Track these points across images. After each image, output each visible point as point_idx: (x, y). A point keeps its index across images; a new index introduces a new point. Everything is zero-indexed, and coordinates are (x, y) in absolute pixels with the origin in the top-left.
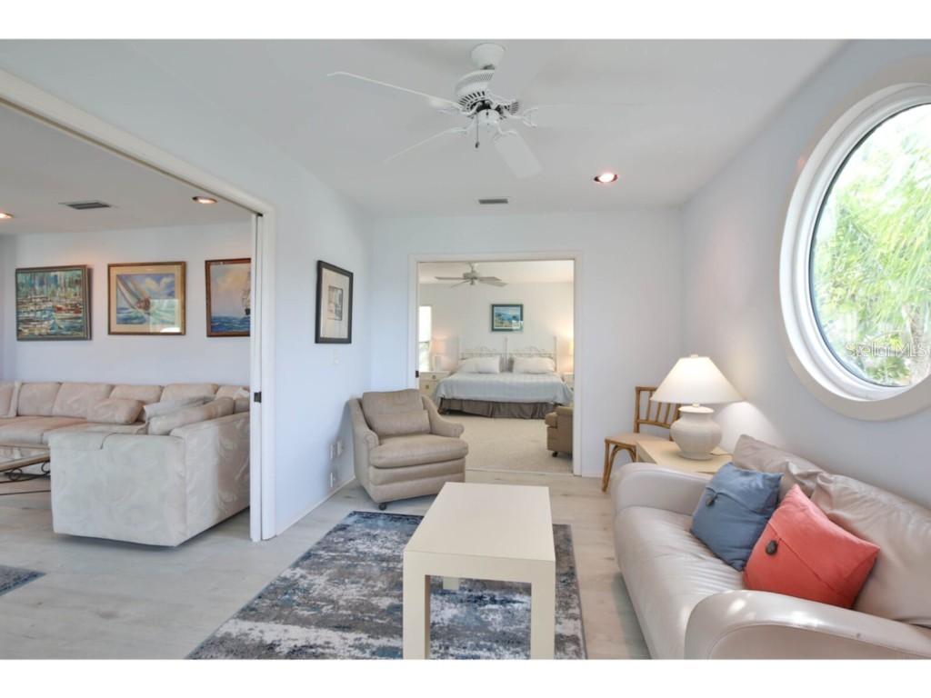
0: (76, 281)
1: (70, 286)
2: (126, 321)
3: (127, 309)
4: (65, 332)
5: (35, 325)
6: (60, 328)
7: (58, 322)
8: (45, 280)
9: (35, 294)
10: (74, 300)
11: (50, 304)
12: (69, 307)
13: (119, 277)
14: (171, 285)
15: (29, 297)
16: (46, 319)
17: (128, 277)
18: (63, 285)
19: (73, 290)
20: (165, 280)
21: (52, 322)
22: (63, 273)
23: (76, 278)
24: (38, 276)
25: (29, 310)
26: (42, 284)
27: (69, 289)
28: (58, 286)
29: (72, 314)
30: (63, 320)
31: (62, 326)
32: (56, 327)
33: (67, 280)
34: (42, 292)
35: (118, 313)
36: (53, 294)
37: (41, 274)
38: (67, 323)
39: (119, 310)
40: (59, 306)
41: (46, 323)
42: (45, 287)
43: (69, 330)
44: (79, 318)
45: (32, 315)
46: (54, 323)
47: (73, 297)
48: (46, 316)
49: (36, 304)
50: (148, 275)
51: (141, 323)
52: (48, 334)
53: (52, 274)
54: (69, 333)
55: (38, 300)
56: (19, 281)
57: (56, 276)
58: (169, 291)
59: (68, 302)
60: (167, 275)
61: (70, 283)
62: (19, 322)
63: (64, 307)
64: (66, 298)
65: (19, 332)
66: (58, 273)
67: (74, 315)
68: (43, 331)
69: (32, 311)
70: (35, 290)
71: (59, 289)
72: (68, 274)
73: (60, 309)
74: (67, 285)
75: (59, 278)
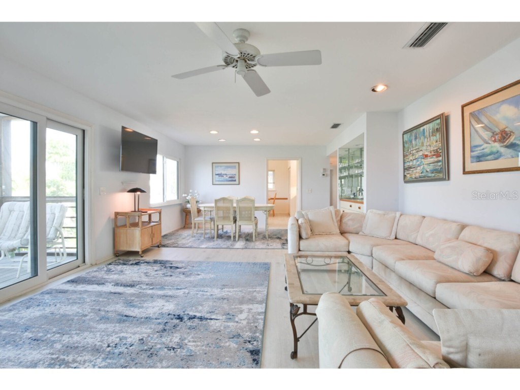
0: (437, 129)
1: (433, 135)
2: (479, 159)
3: (480, 146)
4: (430, 175)
5: (413, 171)
6: (427, 171)
7: (426, 166)
8: (418, 135)
9: (413, 147)
10: (436, 146)
11: (421, 153)
12: (433, 154)
13: (472, 114)
15: (410, 150)
16: (419, 166)
17: (481, 111)
18: (428, 136)
19: (435, 138)
21: (422, 167)
22: (428, 126)
23: (437, 127)
24: (414, 133)
25: (409, 160)
26: (416, 138)
27: (432, 138)
28: (425, 137)
30: (429, 164)
31: (428, 170)
32: (425, 171)
33: (431, 131)
34: (416, 145)
35: (472, 151)
36: (423, 144)
37: (416, 131)
39: (472, 149)
40: (426, 153)
41: (419, 168)
42: (418, 140)
43: (433, 173)
44: (439, 161)
45: (411, 163)
46: (423, 168)
47: (435, 144)
48: (419, 163)
49: (413, 155)
50: (503, 102)
51: (496, 159)
53: (422, 128)
54: (433, 175)
55: (414, 151)
56: (404, 141)
59: (432, 149)
62: (405, 169)
63: (429, 154)
64: (430, 146)
65: (405, 176)
66: (425, 127)
67: (436, 159)
68: (417, 175)
69: (411, 160)
70: (412, 144)
71: (426, 139)
72: (431, 125)
73: (426, 156)
74: (431, 134)
75: (425, 131)
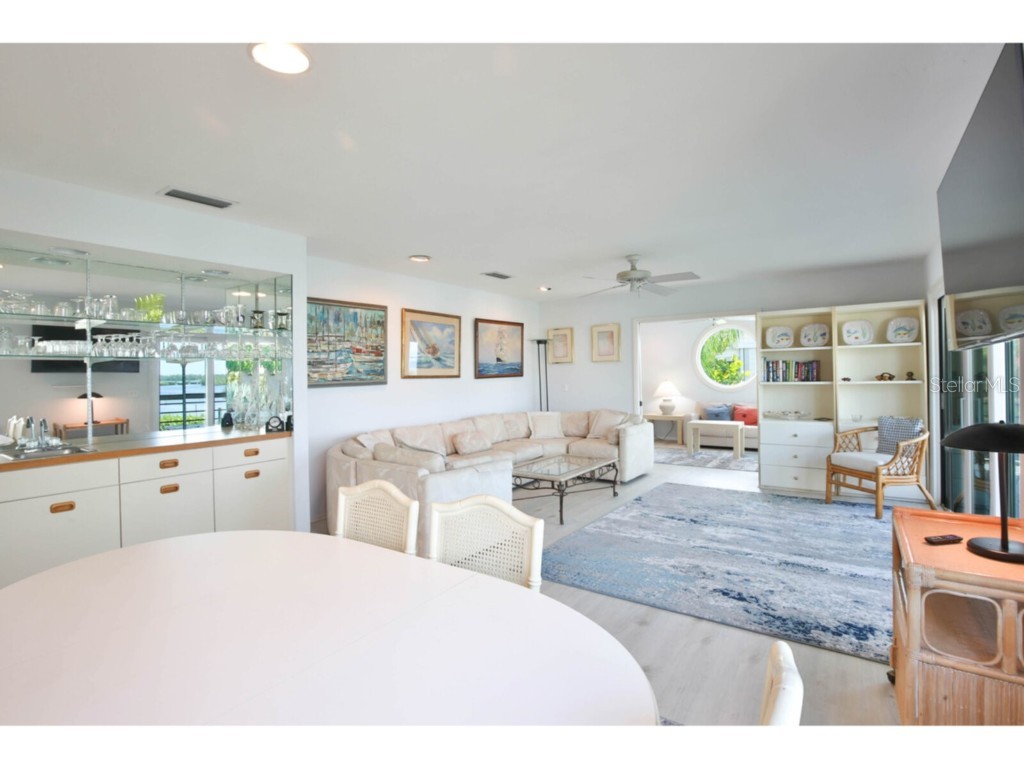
0: (379, 322)
1: (371, 327)
4: (364, 377)
5: (328, 369)
6: (358, 372)
7: (357, 365)
8: (341, 316)
9: (329, 330)
10: (375, 342)
11: (348, 345)
12: (370, 349)
13: (413, 323)
14: (453, 334)
15: (320, 334)
16: (342, 362)
17: (420, 323)
18: (363, 325)
19: (374, 331)
20: (448, 331)
21: (349, 365)
23: (377, 319)
24: (333, 311)
25: (319, 349)
26: (337, 319)
27: (370, 330)
28: (357, 325)
29: (373, 357)
31: (361, 370)
32: (355, 371)
33: (369, 320)
34: (339, 330)
36: (352, 333)
37: (337, 308)
38: (367, 367)
40: (358, 347)
41: (342, 366)
42: (341, 324)
43: (368, 374)
45: (323, 356)
46: (352, 366)
47: (373, 338)
48: (342, 358)
49: (329, 344)
50: (435, 324)
51: (429, 367)
52: (344, 379)
53: (352, 310)
54: (369, 377)
55: (332, 339)
57: (356, 314)
58: (450, 340)
59: (369, 344)
60: (449, 326)
61: (371, 323)
63: (364, 349)
64: (366, 339)
66: (358, 311)
67: (375, 358)
68: (338, 376)
69: (324, 351)
70: (328, 326)
71: (359, 328)
72: (370, 313)
73: (359, 351)
74: (368, 324)
75: (359, 316)
